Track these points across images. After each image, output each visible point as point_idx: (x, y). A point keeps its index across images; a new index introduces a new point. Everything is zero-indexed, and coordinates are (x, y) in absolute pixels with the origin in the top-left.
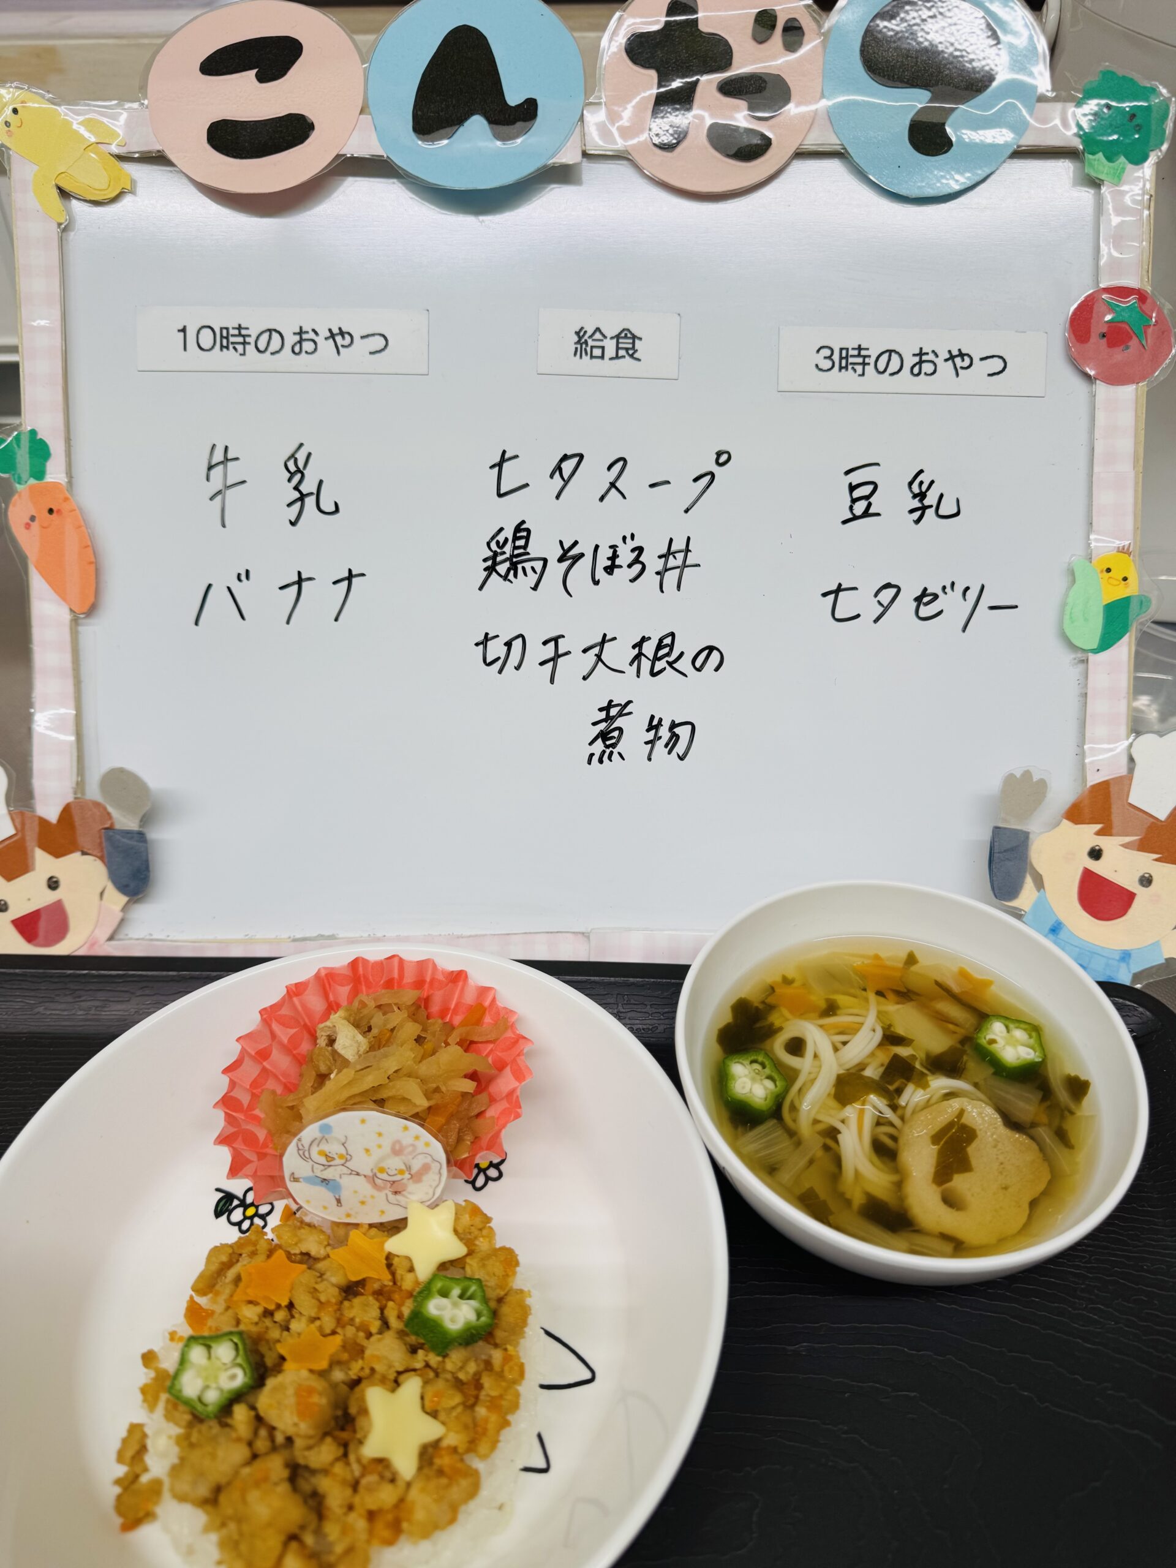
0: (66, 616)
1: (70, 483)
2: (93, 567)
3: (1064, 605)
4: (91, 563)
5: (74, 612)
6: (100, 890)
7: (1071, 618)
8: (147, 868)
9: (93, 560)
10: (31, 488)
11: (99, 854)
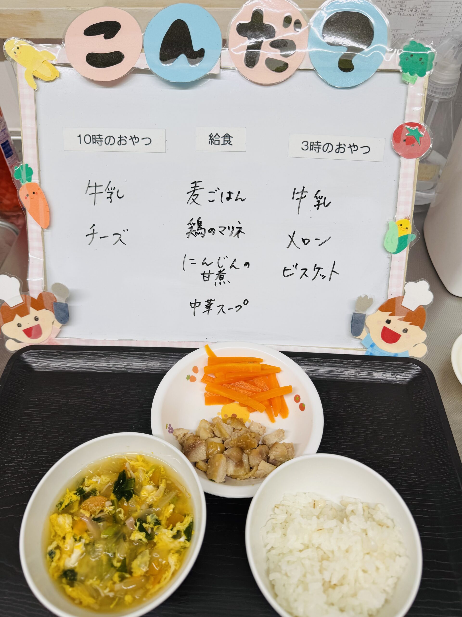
0: (40, 230)
1: (40, 183)
2: (49, 212)
3: (385, 237)
4: (48, 211)
5: (43, 228)
6: (53, 322)
7: (387, 241)
8: (68, 316)
9: (49, 210)
10: (27, 184)
11: (52, 310)
